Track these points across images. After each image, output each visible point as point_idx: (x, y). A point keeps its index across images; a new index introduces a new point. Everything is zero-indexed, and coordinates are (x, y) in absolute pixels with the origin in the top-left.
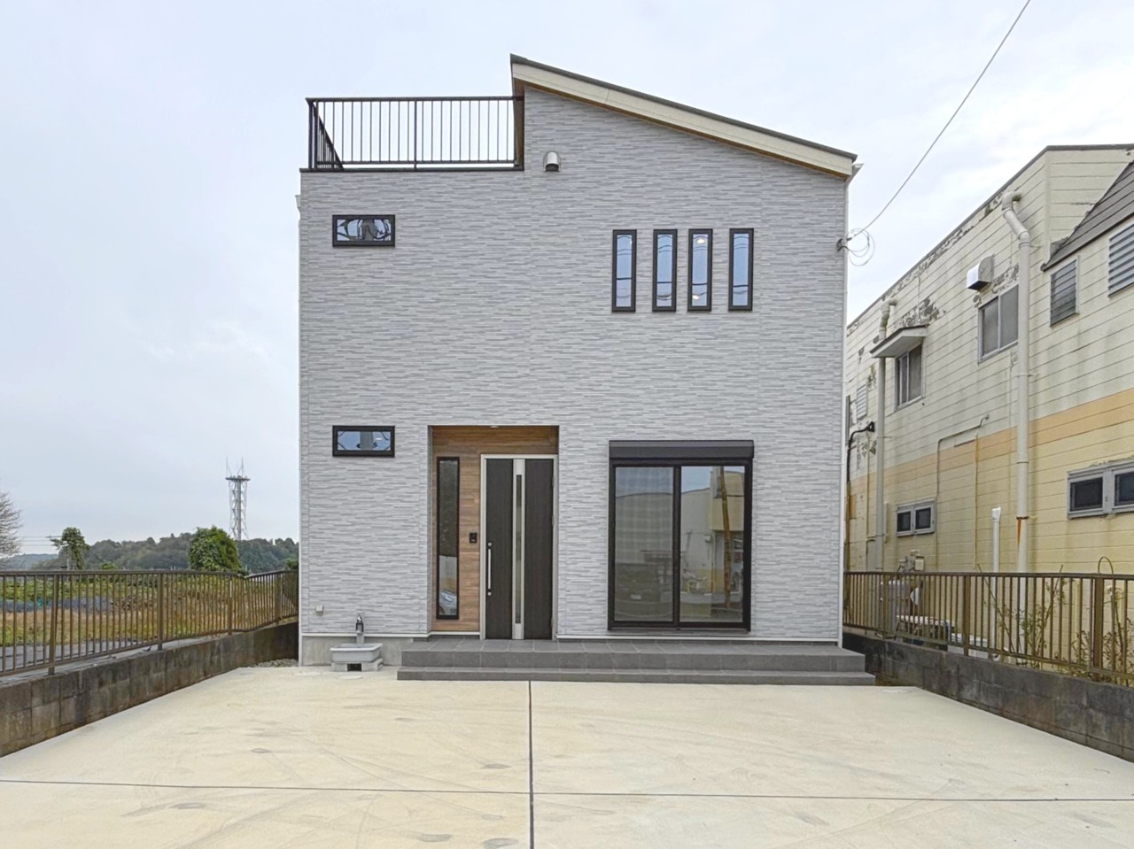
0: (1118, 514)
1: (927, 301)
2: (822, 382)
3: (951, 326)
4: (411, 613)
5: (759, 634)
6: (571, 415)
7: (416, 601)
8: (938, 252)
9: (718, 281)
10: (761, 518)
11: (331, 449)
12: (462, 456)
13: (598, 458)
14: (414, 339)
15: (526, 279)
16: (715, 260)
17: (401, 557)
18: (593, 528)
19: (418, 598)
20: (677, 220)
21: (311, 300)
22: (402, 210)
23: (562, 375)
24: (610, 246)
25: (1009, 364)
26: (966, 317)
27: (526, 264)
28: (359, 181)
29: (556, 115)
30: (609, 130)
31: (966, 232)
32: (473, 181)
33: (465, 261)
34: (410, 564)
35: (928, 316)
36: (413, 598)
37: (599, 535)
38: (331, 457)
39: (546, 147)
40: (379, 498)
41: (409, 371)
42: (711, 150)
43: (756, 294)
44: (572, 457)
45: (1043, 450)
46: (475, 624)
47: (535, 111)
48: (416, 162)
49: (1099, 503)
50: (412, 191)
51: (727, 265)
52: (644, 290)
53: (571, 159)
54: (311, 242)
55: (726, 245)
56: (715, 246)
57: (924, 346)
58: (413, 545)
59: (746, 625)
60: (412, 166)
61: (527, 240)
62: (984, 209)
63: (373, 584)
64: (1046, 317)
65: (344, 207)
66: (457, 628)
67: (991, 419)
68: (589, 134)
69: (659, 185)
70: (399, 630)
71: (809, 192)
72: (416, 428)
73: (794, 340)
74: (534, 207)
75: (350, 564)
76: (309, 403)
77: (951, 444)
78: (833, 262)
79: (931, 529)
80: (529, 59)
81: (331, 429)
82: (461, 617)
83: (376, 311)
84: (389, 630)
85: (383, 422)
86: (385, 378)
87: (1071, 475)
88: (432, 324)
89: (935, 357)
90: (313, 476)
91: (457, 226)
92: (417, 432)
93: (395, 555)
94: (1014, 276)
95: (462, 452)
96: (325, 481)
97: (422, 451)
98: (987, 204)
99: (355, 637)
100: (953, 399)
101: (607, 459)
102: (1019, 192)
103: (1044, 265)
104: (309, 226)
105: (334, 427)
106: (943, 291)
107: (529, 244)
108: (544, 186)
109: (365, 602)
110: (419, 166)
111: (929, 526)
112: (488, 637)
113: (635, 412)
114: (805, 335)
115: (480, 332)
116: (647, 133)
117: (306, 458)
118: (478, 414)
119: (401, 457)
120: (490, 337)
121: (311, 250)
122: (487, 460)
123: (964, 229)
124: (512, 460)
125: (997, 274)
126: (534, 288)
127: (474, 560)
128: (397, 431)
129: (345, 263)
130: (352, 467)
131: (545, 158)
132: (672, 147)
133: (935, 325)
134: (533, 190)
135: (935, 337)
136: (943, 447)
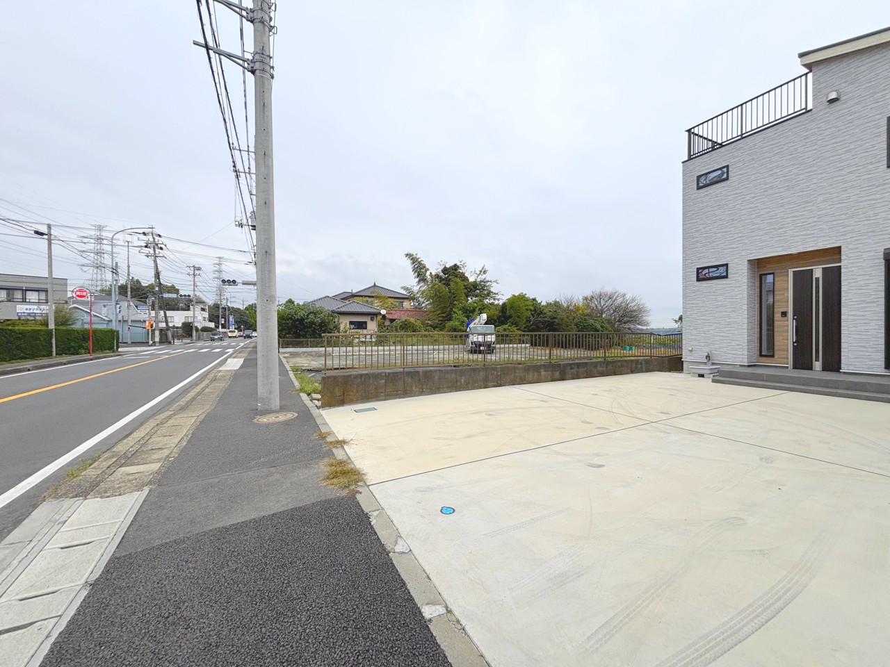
4: (739, 353)
6: (850, 238)
7: (740, 347)
11: (696, 278)
12: (776, 272)
13: (876, 261)
14: (740, 220)
15: (814, 169)
17: (732, 325)
18: (873, 305)
22: (734, 160)
24: (884, 128)
27: (814, 161)
28: (710, 156)
29: (837, 69)
30: (884, 57)
32: (775, 130)
34: (737, 329)
36: (738, 345)
37: (877, 309)
38: (696, 282)
40: (720, 298)
41: (736, 236)
44: (852, 263)
46: (786, 360)
47: (820, 75)
48: (742, 134)
50: (739, 149)
53: (849, 89)
58: (737, 319)
60: (740, 137)
61: (814, 147)
63: (717, 338)
65: (703, 170)
66: (773, 362)
68: (864, 68)
70: (731, 360)
74: (819, 127)
76: (687, 260)
81: (696, 270)
82: (776, 357)
84: (724, 360)
85: (722, 262)
86: (723, 242)
88: (750, 210)
90: (688, 291)
91: (765, 157)
92: (741, 264)
93: (729, 324)
95: (777, 269)
96: (694, 293)
97: (743, 273)
99: (705, 362)
101: (883, 260)
105: (698, 268)
107: (816, 149)
108: (829, 112)
109: (712, 347)
110: (744, 136)
112: (794, 368)
115: (781, 206)
119: (732, 277)
120: (788, 207)
122: (793, 271)
124: (812, 270)
126: (820, 172)
127: (784, 326)
128: (729, 265)
129: (703, 195)
130: (706, 285)
131: (828, 97)
134: (819, 118)
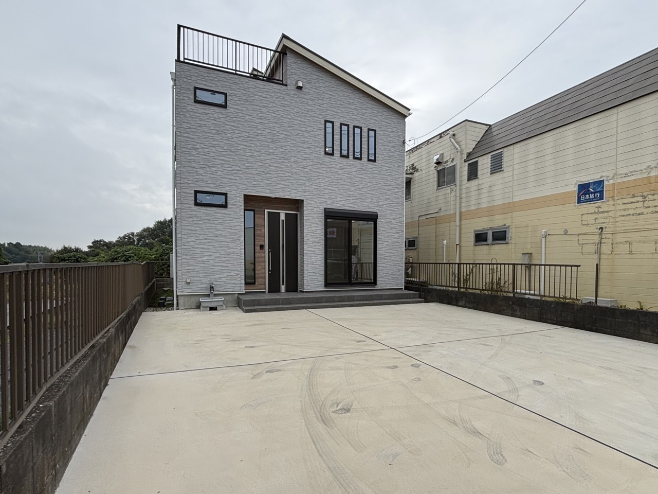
0: (493, 244)
1: (413, 165)
2: (398, 192)
3: (424, 176)
4: (236, 282)
5: (379, 286)
6: (309, 195)
7: (239, 276)
8: (418, 148)
9: (364, 148)
10: (379, 242)
11: (193, 202)
12: (256, 209)
13: (320, 215)
14: (237, 153)
15: (289, 134)
16: (363, 139)
17: (231, 256)
18: (319, 244)
19: (240, 274)
20: (349, 121)
21: (181, 126)
22: (231, 92)
23: (304, 178)
24: (323, 126)
25: (450, 192)
26: (431, 173)
27: (289, 127)
28: (208, 73)
29: (301, 65)
30: (323, 77)
31: (431, 143)
32: (264, 85)
33: (260, 121)
34: (235, 259)
35: (413, 171)
36: (237, 275)
37: (321, 248)
38: (193, 206)
39: (296, 78)
40: (220, 227)
41: (234, 168)
42: (361, 95)
43: (377, 156)
44: (309, 214)
45: (463, 222)
46: (263, 286)
47: (292, 61)
48: (236, 70)
49: (486, 240)
50: (235, 83)
51: (367, 142)
52: (337, 148)
53: (308, 86)
54: (181, 97)
55: (366, 135)
56: (363, 134)
57: (412, 181)
58: (237, 250)
59: (375, 283)
60: (234, 72)
61: (289, 117)
62: (439, 136)
63: (217, 268)
64: (466, 177)
65: (200, 84)
66: (255, 288)
67: (442, 210)
68: (314, 77)
69: (341, 105)
70: (231, 290)
71: (395, 119)
72: (238, 195)
73: (389, 175)
74: (292, 103)
75: (205, 259)
76: (181, 178)
77: (424, 218)
78: (401, 148)
79: (416, 247)
80: (291, 38)
81: (193, 192)
82: (256, 283)
83: (216, 137)
84: (225, 290)
85: (221, 190)
86: (222, 170)
87: (475, 231)
88: (245, 147)
89: (416, 186)
90: (184, 215)
91: (257, 104)
92: (238, 197)
93: (228, 254)
94: (452, 161)
95: (257, 208)
96: (190, 217)
97: (241, 206)
98: (440, 134)
99: (209, 294)
100: (425, 202)
101: (324, 215)
102: (455, 132)
103: (465, 160)
104: (181, 90)
105: (195, 191)
106: (420, 162)
107: (289, 119)
108: (296, 95)
109: (212, 277)
110: (237, 72)
111: (415, 246)
112: (269, 292)
113: (334, 197)
114: (393, 174)
115: (268, 154)
116: (337, 82)
117: (179, 205)
118: (267, 191)
119: (231, 208)
120: (272, 157)
121: (182, 101)
122: (268, 212)
123: (430, 141)
124: (279, 213)
125: (445, 160)
126: (292, 138)
127: (262, 257)
128: (228, 195)
129: (200, 111)
130: (204, 211)
131: (297, 83)
132: (347, 90)
133: (416, 174)
134: (291, 95)
135: (417, 178)
136: (421, 218)
